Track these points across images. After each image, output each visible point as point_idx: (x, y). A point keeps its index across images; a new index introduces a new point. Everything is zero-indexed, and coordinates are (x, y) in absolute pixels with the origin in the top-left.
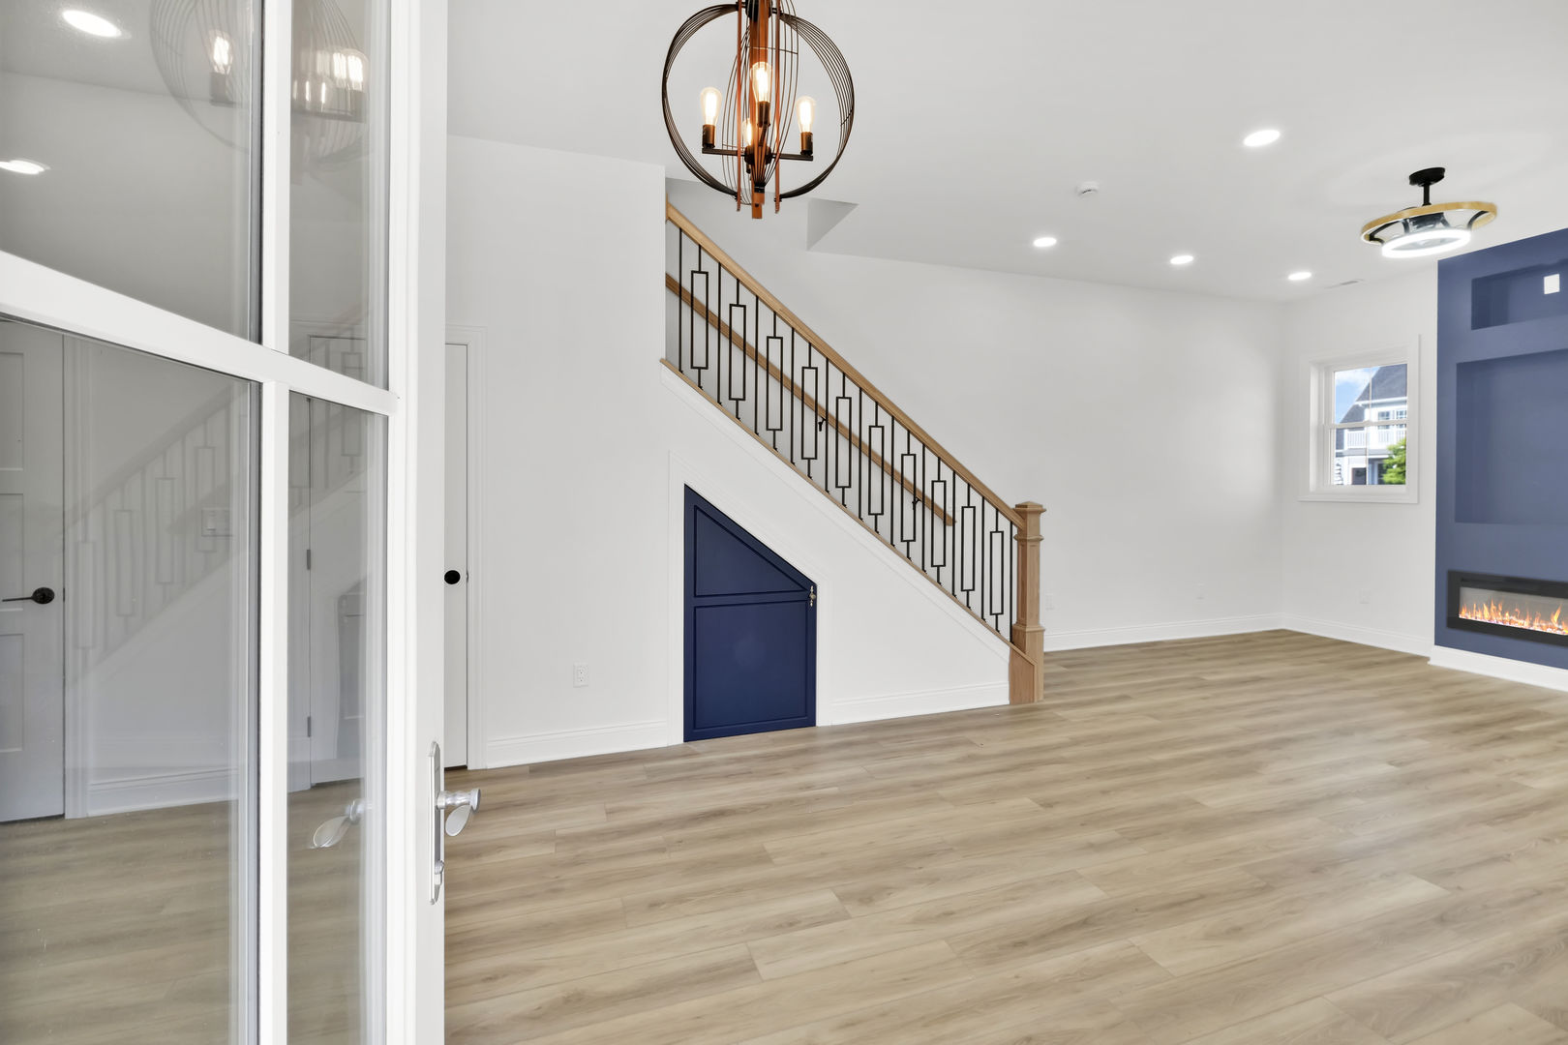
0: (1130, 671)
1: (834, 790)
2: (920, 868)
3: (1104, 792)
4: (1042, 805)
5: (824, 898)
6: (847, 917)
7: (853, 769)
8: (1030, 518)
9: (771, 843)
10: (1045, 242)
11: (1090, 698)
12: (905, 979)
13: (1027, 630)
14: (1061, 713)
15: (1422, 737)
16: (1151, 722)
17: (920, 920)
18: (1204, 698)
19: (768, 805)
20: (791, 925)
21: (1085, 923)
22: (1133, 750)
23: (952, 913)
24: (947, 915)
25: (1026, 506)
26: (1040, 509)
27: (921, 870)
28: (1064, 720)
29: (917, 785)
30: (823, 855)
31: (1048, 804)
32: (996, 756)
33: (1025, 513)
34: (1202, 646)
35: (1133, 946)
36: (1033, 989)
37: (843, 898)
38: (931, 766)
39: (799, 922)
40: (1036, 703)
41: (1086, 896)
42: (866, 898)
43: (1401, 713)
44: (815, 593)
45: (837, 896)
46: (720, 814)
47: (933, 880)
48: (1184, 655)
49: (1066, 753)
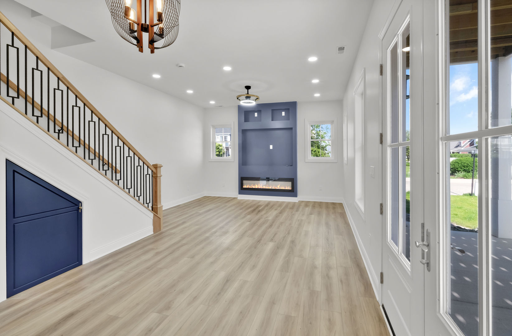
0: (179, 215)
1: (118, 283)
2: (175, 290)
3: (203, 248)
4: (191, 258)
5: (153, 316)
6: (167, 316)
7: (119, 273)
8: (158, 169)
9: (112, 311)
10: (156, 76)
11: (175, 225)
12: (201, 320)
13: (158, 207)
14: (173, 231)
15: (248, 215)
16: (197, 227)
17: (189, 304)
18: (203, 217)
19: (93, 301)
20: (150, 330)
21: (227, 281)
22: (200, 235)
23: (196, 297)
24: (195, 298)
25: (157, 165)
26: (161, 166)
27: (175, 292)
28: (174, 233)
29: (149, 268)
30: (138, 304)
31: (193, 257)
32: (165, 250)
33: (157, 167)
34: (192, 204)
35: (241, 280)
36: (232, 302)
37: (160, 312)
38: (146, 261)
39: (152, 328)
40: (162, 231)
41: (222, 275)
42: (168, 307)
43: (241, 211)
44: (81, 206)
45: (157, 313)
46: (71, 315)
47: (182, 292)
48: (189, 207)
49: (184, 242)
